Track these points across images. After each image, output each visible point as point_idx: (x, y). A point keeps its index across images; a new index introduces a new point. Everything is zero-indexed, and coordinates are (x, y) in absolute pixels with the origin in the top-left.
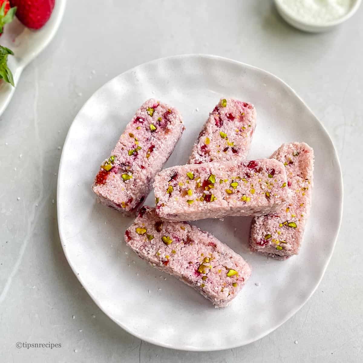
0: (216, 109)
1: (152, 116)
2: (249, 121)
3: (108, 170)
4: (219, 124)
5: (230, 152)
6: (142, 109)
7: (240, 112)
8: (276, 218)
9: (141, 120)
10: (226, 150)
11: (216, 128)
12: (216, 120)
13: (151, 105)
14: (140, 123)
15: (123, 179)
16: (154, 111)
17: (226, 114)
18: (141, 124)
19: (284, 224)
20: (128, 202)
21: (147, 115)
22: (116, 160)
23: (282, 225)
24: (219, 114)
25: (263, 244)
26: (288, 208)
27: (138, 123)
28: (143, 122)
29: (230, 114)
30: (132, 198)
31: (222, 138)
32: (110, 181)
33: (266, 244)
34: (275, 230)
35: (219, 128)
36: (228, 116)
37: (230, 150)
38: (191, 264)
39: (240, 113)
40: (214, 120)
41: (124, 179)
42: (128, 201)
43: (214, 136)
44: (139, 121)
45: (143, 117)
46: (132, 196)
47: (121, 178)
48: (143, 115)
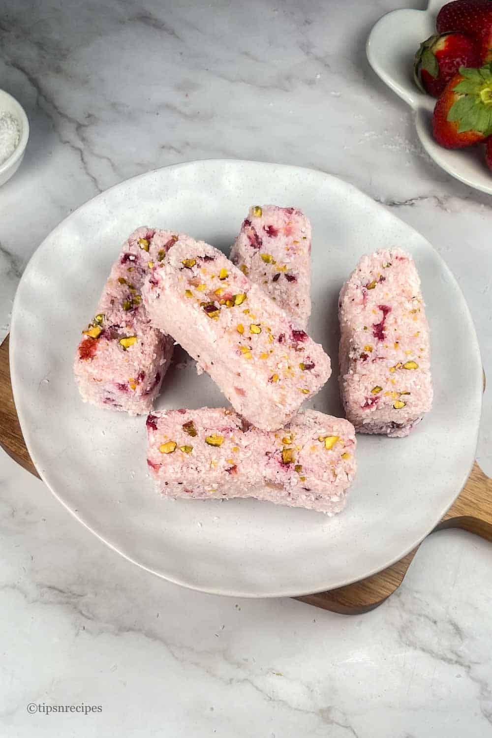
0: (247, 223)
1: (148, 249)
2: (302, 232)
3: (94, 336)
4: (256, 244)
5: (283, 280)
6: (130, 243)
7: (284, 223)
8: (381, 360)
9: (132, 258)
10: (276, 278)
11: (253, 250)
12: (249, 238)
13: (142, 235)
14: (131, 263)
15: (122, 347)
16: (149, 243)
17: (264, 228)
18: (133, 264)
19: (397, 368)
20: (138, 378)
21: (140, 250)
22: (106, 321)
23: (394, 369)
24: (253, 228)
25: (372, 403)
26: (397, 342)
27: (128, 262)
28: (136, 260)
29: (270, 227)
30: (143, 372)
31: (266, 263)
32: (103, 352)
33: (376, 402)
34: (384, 379)
35: (258, 249)
36: (268, 230)
37: (282, 277)
38: (270, 455)
39: (285, 223)
40: (248, 240)
41: (124, 347)
42: (137, 376)
43: (253, 261)
44: (129, 259)
45: (135, 253)
46: (142, 369)
47: (119, 346)
48: (134, 250)
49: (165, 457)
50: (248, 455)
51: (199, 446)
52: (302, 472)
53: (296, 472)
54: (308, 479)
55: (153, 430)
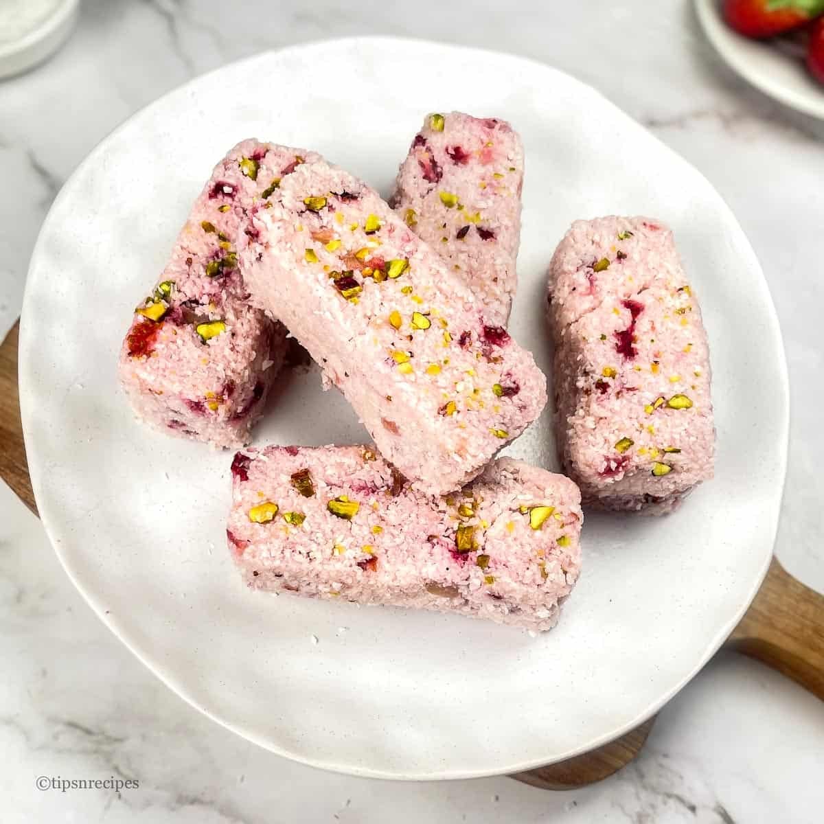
0: (420, 140)
1: (254, 176)
2: (508, 159)
3: (154, 318)
4: (432, 175)
5: (474, 237)
6: (225, 164)
7: (480, 142)
8: (631, 393)
9: (227, 189)
10: (462, 234)
11: (426, 184)
12: (422, 165)
13: (248, 154)
14: (226, 198)
15: (199, 337)
16: (258, 167)
17: (447, 150)
18: (229, 200)
19: (657, 405)
20: (223, 391)
21: (242, 177)
22: (176, 292)
23: (652, 408)
24: (429, 150)
25: (617, 468)
26: (656, 362)
27: (220, 197)
28: (234, 193)
29: (457, 149)
30: (232, 382)
31: (447, 208)
32: (167, 346)
33: (624, 464)
34: (637, 425)
35: (435, 184)
36: (453, 153)
37: (473, 232)
38: (435, 541)
39: (482, 143)
40: (419, 168)
41: (203, 338)
42: (221, 389)
43: (425, 203)
44: (223, 191)
45: (232, 181)
46: (230, 376)
47: (195, 336)
48: (231, 177)
49: (256, 530)
50: (398, 541)
51: (316, 515)
52: (489, 567)
53: (478, 568)
54: (497, 579)
55: (241, 480)
